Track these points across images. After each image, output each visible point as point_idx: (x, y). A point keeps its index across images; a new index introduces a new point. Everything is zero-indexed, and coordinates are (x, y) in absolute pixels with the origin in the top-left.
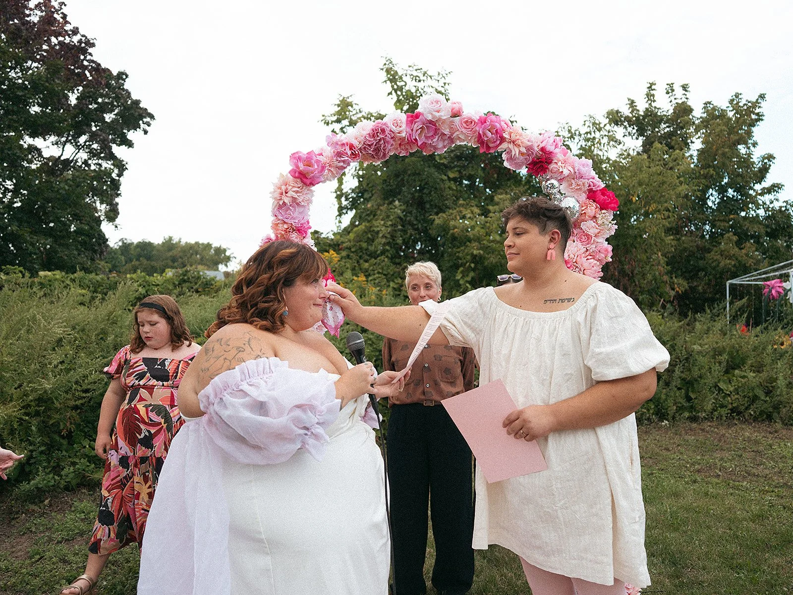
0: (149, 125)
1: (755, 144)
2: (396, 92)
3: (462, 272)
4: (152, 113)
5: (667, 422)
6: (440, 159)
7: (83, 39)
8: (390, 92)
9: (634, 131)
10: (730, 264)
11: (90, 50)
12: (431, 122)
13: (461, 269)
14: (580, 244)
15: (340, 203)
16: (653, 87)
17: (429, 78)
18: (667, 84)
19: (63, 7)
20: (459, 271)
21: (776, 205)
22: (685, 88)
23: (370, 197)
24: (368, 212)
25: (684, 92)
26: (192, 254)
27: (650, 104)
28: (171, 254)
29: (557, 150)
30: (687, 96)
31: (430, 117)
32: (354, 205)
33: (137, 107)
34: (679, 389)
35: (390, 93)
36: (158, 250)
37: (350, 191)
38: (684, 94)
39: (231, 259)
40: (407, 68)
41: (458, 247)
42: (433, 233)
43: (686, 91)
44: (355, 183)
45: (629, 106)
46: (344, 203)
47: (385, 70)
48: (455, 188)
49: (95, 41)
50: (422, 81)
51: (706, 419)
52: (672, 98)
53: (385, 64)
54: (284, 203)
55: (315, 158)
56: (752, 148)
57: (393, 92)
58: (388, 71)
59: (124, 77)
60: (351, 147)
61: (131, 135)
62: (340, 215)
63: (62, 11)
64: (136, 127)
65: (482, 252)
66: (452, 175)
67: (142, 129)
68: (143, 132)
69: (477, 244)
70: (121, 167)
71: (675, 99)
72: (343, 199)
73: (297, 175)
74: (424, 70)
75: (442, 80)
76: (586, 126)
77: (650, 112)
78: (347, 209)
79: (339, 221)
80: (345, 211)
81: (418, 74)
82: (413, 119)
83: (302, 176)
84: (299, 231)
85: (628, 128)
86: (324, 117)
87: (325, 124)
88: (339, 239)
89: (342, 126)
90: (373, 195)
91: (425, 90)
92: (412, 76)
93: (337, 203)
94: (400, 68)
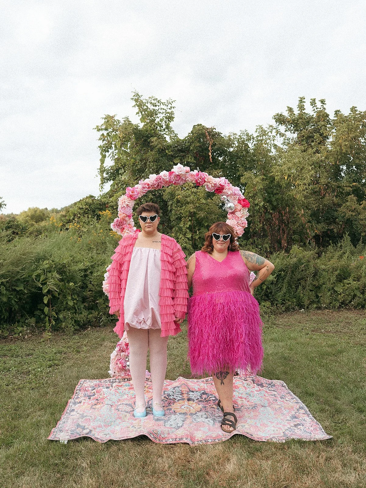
3: (184, 222)
5: (304, 310)
6: (169, 152)
8: (137, 112)
9: (292, 128)
12: (178, 175)
14: (235, 221)
16: (303, 100)
17: (161, 104)
18: (311, 99)
22: (323, 102)
24: (123, 183)
25: (322, 104)
27: (301, 111)
29: (226, 185)
30: (324, 107)
31: (177, 174)
32: (112, 177)
34: (311, 291)
37: (110, 168)
38: (322, 106)
40: (148, 98)
41: (181, 207)
44: (112, 163)
45: (288, 112)
47: (134, 99)
50: (157, 106)
51: (326, 308)
52: (315, 108)
53: (134, 96)
54: (124, 206)
55: (135, 190)
57: (140, 113)
58: (136, 101)
60: (148, 185)
62: (102, 183)
65: (195, 210)
66: (176, 162)
69: (192, 205)
71: (317, 108)
72: (105, 173)
73: (129, 196)
74: (159, 99)
75: (170, 105)
76: (257, 132)
77: (301, 116)
78: (108, 180)
79: (102, 188)
80: (106, 181)
81: (155, 102)
82: (171, 173)
83: (131, 196)
84: (129, 216)
85: (289, 126)
86: (97, 126)
87: (98, 130)
88: (106, 201)
89: (108, 132)
90: (125, 172)
91: (160, 111)
92: (151, 103)
93: (101, 176)
94: (144, 98)
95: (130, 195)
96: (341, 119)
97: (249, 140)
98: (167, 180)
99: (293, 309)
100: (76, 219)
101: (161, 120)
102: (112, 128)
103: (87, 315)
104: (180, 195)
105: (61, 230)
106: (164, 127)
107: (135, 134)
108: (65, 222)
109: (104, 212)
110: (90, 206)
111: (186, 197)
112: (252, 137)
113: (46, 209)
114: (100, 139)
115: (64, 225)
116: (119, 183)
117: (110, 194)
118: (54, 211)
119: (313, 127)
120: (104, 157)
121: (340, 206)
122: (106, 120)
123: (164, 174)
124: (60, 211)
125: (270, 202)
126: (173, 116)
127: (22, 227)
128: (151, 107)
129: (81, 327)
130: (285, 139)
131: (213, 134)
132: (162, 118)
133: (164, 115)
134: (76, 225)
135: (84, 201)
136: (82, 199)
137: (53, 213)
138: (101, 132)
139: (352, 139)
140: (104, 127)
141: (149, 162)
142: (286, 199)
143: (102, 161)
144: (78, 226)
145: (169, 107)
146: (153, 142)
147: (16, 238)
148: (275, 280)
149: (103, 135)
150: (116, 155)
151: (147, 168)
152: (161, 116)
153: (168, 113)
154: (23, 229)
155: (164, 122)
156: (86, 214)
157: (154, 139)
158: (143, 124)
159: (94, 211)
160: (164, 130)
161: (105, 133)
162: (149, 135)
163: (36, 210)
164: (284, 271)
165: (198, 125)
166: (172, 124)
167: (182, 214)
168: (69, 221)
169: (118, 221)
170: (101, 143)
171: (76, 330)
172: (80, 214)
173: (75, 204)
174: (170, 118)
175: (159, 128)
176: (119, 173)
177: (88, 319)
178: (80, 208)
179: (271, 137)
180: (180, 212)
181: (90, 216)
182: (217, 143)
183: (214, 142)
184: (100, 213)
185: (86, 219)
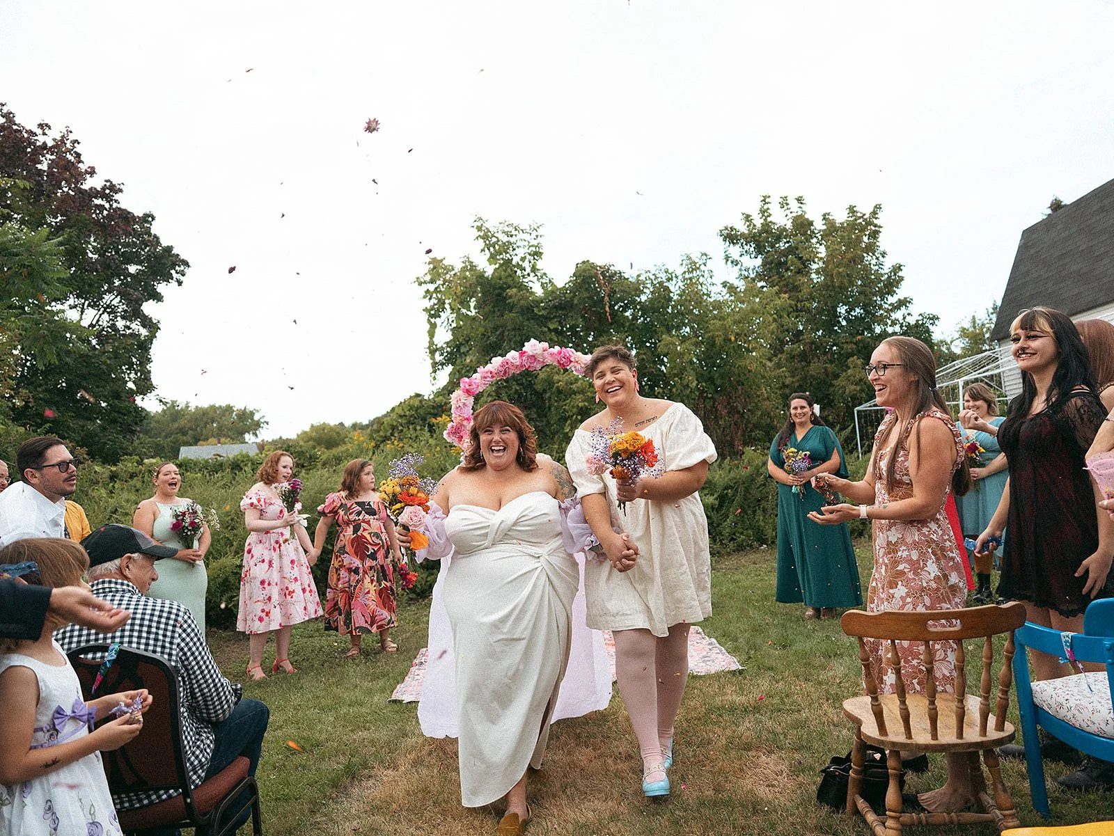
0: (183, 275)
1: (884, 254)
2: (489, 249)
3: (570, 425)
4: (185, 259)
5: (765, 546)
6: (539, 311)
7: (108, 184)
8: (482, 248)
9: (752, 249)
10: (855, 390)
11: (116, 197)
13: (569, 422)
15: (433, 358)
16: (767, 200)
17: (521, 232)
18: (781, 198)
19: (76, 145)
20: (567, 424)
21: (912, 320)
22: (799, 200)
23: (468, 351)
24: (468, 368)
25: (800, 205)
26: (207, 423)
27: (765, 219)
28: (176, 425)
30: (804, 210)
32: (451, 359)
33: (169, 256)
35: (483, 250)
36: (157, 422)
37: (445, 345)
38: (800, 207)
39: (262, 425)
40: (498, 225)
41: (564, 400)
42: (539, 387)
43: (801, 203)
44: (449, 337)
45: (744, 221)
46: (438, 357)
47: (475, 227)
48: (556, 339)
49: (122, 187)
50: (514, 236)
52: (788, 212)
53: (475, 221)
54: (459, 406)
55: (473, 381)
56: (881, 258)
57: (486, 249)
58: (479, 229)
59: (150, 219)
60: (491, 372)
61: (161, 288)
62: (435, 372)
63: (75, 150)
64: (167, 278)
65: (586, 404)
66: (552, 327)
67: (174, 279)
68: (177, 284)
69: (581, 396)
70: (153, 327)
71: (791, 212)
72: (437, 354)
73: (465, 391)
74: (515, 225)
75: (534, 233)
76: (684, 265)
77: (766, 227)
78: (443, 364)
79: (435, 378)
80: (440, 367)
81: (510, 229)
82: (522, 354)
83: (468, 392)
84: (468, 419)
85: (745, 247)
86: (418, 278)
87: (419, 285)
88: (442, 400)
89: (436, 286)
90: (470, 349)
91: (518, 244)
92: (504, 232)
93: (431, 359)
94: (491, 225)
95: (467, 390)
96: (832, 228)
97: (669, 280)
98: (518, 364)
99: (751, 546)
100: (396, 435)
101: (523, 259)
102: (442, 279)
103: (427, 578)
104: (561, 380)
105: (374, 453)
106: (528, 270)
107: (481, 284)
108: (378, 441)
109: (439, 419)
110: (416, 411)
111: (572, 384)
112: (674, 275)
113: (341, 424)
114: (425, 297)
115: (377, 446)
116: (462, 369)
117: (449, 388)
118: (355, 426)
119: (787, 245)
120: (433, 326)
121: (837, 376)
122: (431, 266)
123: (513, 355)
124: (367, 426)
125: (710, 380)
126: (541, 251)
127: (310, 455)
128: (505, 239)
129: (418, 595)
130: (741, 270)
131: (609, 276)
132: (523, 256)
133: (526, 250)
134: (397, 444)
135: (407, 403)
136: (403, 401)
137: (355, 430)
138: (425, 287)
139: (850, 262)
140: (428, 278)
141: (508, 330)
142: (737, 372)
143: (432, 334)
144: (401, 445)
145: (534, 235)
146: (511, 297)
147: (301, 472)
148: (717, 502)
149: (428, 291)
150: (453, 321)
151: (505, 340)
152: (521, 252)
153: (533, 246)
154: (311, 457)
155: (527, 261)
156: (412, 424)
157: (511, 292)
158: (493, 267)
159: (424, 419)
160: (529, 275)
161: (432, 287)
162: (505, 286)
163: (323, 427)
164: (732, 488)
165: (584, 262)
166: (539, 265)
167: (568, 412)
168: (385, 439)
169: (453, 427)
170: (428, 304)
171: (411, 599)
172: (401, 425)
173: (393, 409)
174: (537, 254)
175: (519, 272)
176: (462, 351)
177: (428, 583)
178: (401, 416)
179: (706, 272)
180: (564, 409)
181: (418, 428)
182: (617, 290)
183: (613, 288)
184: (434, 420)
185: (412, 431)
